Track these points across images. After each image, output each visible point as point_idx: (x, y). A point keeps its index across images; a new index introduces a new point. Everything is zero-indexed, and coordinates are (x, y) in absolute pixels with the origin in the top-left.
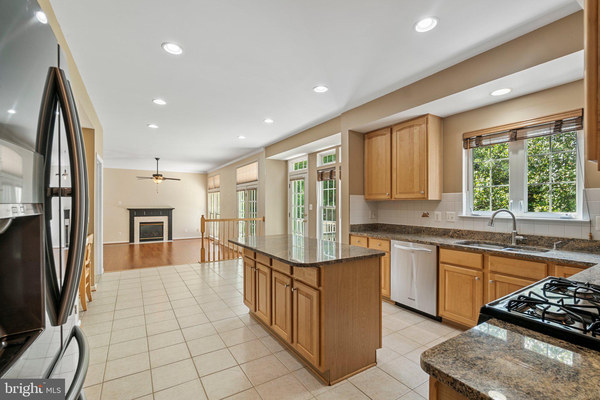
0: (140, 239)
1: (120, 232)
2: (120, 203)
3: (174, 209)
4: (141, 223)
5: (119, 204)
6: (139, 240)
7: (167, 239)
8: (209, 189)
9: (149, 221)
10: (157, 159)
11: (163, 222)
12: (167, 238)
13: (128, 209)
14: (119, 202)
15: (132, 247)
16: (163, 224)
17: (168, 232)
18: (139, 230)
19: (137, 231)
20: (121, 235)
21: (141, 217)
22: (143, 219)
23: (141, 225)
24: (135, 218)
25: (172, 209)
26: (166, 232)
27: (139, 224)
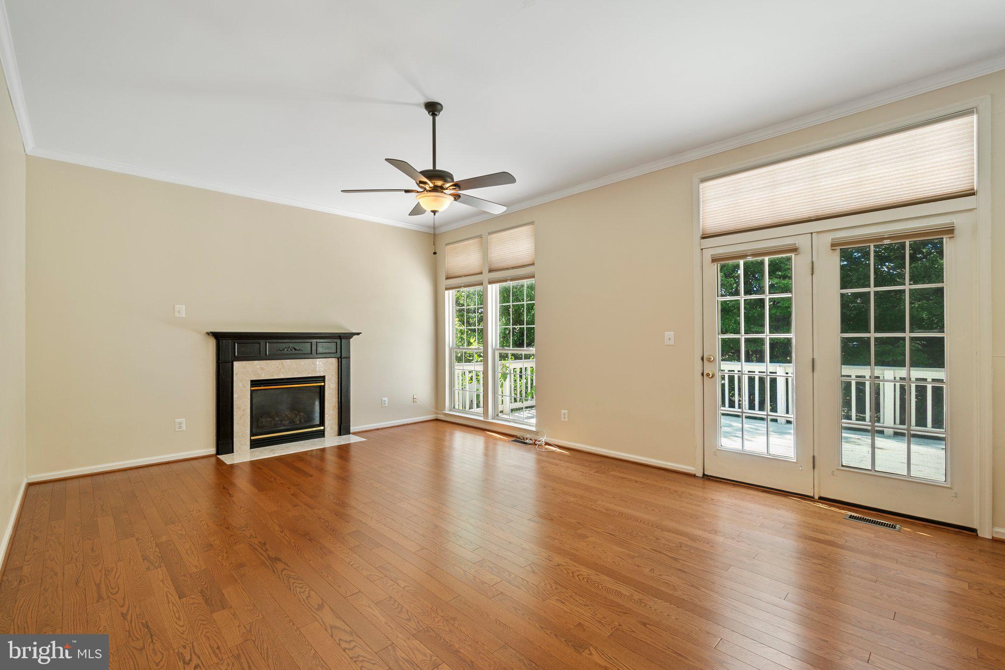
0: (252, 438)
1: (183, 420)
2: (181, 310)
3: (358, 334)
4: (254, 383)
5: (177, 315)
6: (249, 443)
7: (336, 433)
8: (447, 278)
9: (282, 376)
10: (433, 108)
11: (323, 378)
12: (336, 428)
13: (207, 334)
14: (177, 307)
15: (224, 473)
16: (324, 386)
17: (337, 410)
18: (249, 406)
19: (244, 410)
20: (184, 428)
21: (256, 362)
22: (262, 369)
23: (254, 390)
24: (237, 365)
25: (349, 336)
26: (331, 410)
27: (250, 387)
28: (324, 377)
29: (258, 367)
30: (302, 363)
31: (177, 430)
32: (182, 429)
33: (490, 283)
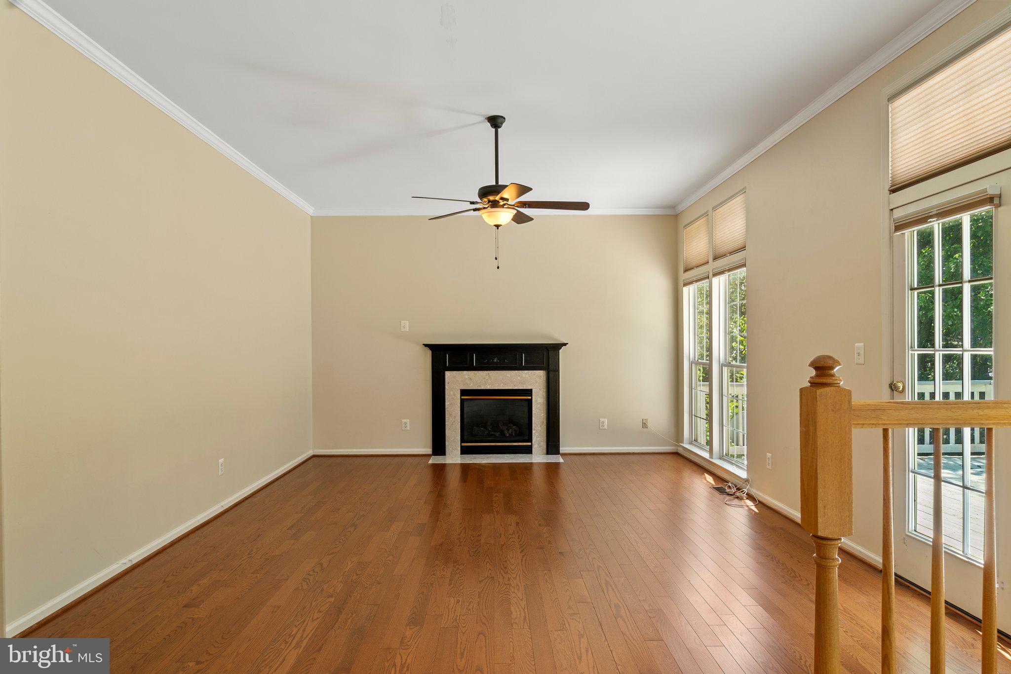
0: (463, 444)
1: (408, 421)
2: (406, 325)
3: (565, 344)
4: (464, 392)
5: (403, 329)
6: (459, 449)
7: (545, 451)
8: (686, 270)
10: (495, 122)
11: (529, 392)
12: (544, 446)
13: (426, 345)
14: (403, 322)
15: (439, 471)
16: (531, 399)
17: (545, 427)
18: (459, 414)
19: (455, 417)
20: (408, 428)
21: (465, 372)
22: (470, 379)
23: (464, 399)
24: (449, 375)
25: (557, 347)
26: (539, 426)
27: (459, 396)
28: (531, 390)
29: (467, 377)
30: (508, 375)
31: (403, 429)
32: (407, 429)
33: (715, 275)
